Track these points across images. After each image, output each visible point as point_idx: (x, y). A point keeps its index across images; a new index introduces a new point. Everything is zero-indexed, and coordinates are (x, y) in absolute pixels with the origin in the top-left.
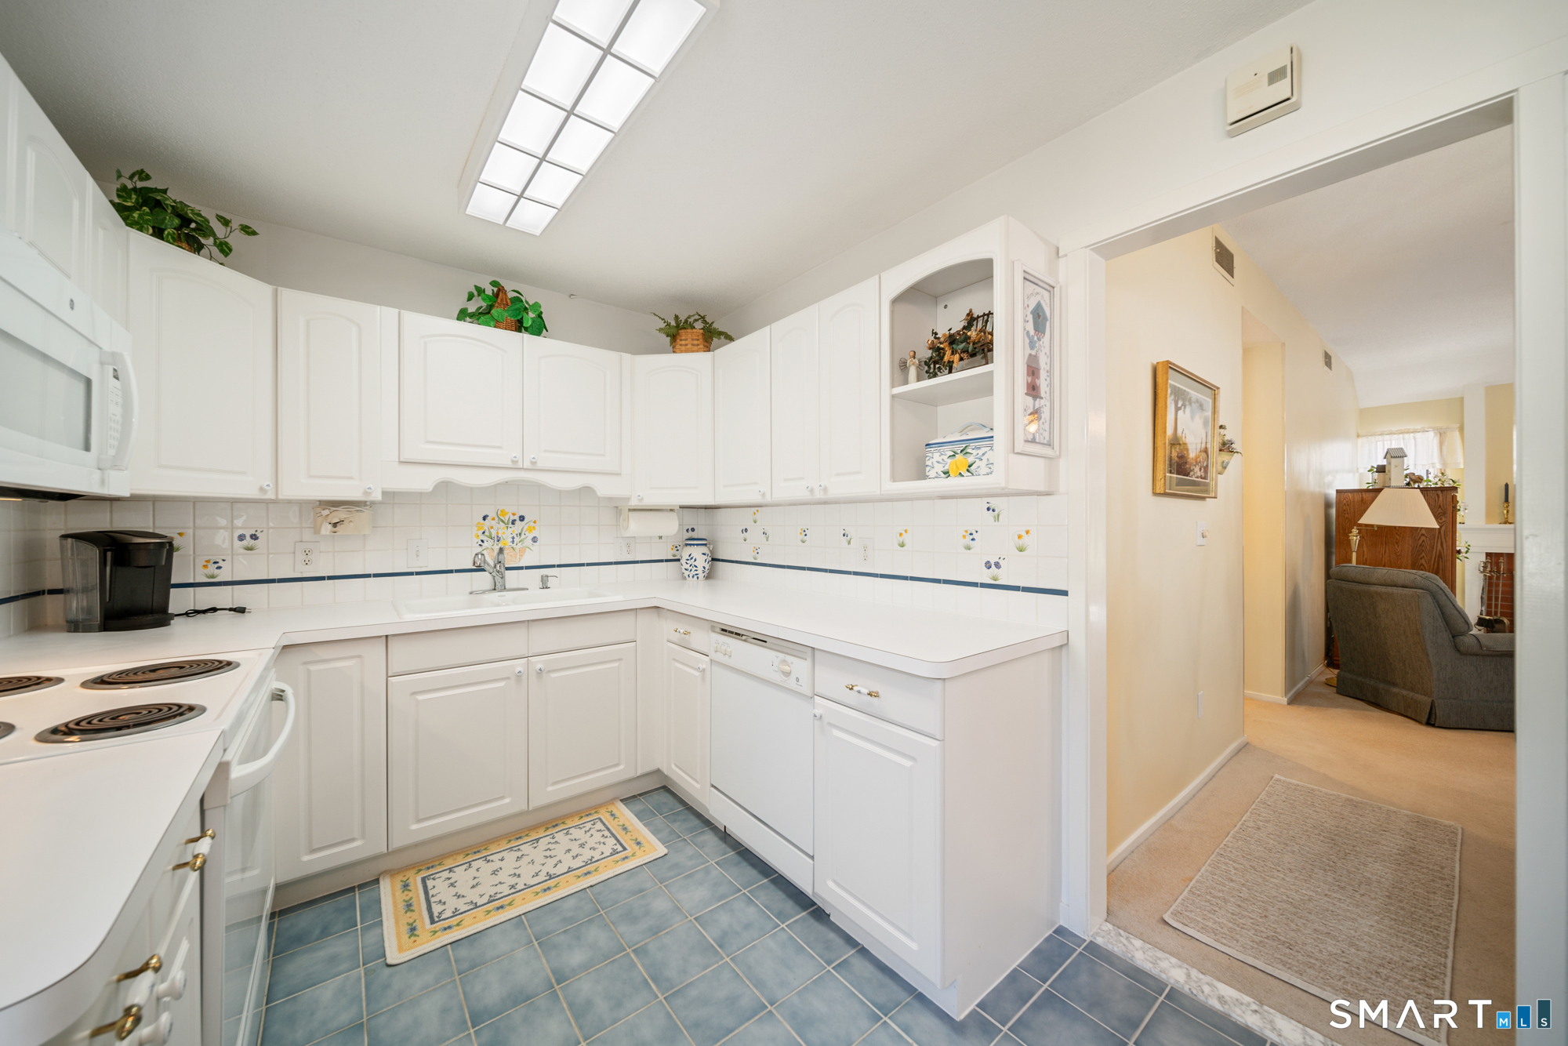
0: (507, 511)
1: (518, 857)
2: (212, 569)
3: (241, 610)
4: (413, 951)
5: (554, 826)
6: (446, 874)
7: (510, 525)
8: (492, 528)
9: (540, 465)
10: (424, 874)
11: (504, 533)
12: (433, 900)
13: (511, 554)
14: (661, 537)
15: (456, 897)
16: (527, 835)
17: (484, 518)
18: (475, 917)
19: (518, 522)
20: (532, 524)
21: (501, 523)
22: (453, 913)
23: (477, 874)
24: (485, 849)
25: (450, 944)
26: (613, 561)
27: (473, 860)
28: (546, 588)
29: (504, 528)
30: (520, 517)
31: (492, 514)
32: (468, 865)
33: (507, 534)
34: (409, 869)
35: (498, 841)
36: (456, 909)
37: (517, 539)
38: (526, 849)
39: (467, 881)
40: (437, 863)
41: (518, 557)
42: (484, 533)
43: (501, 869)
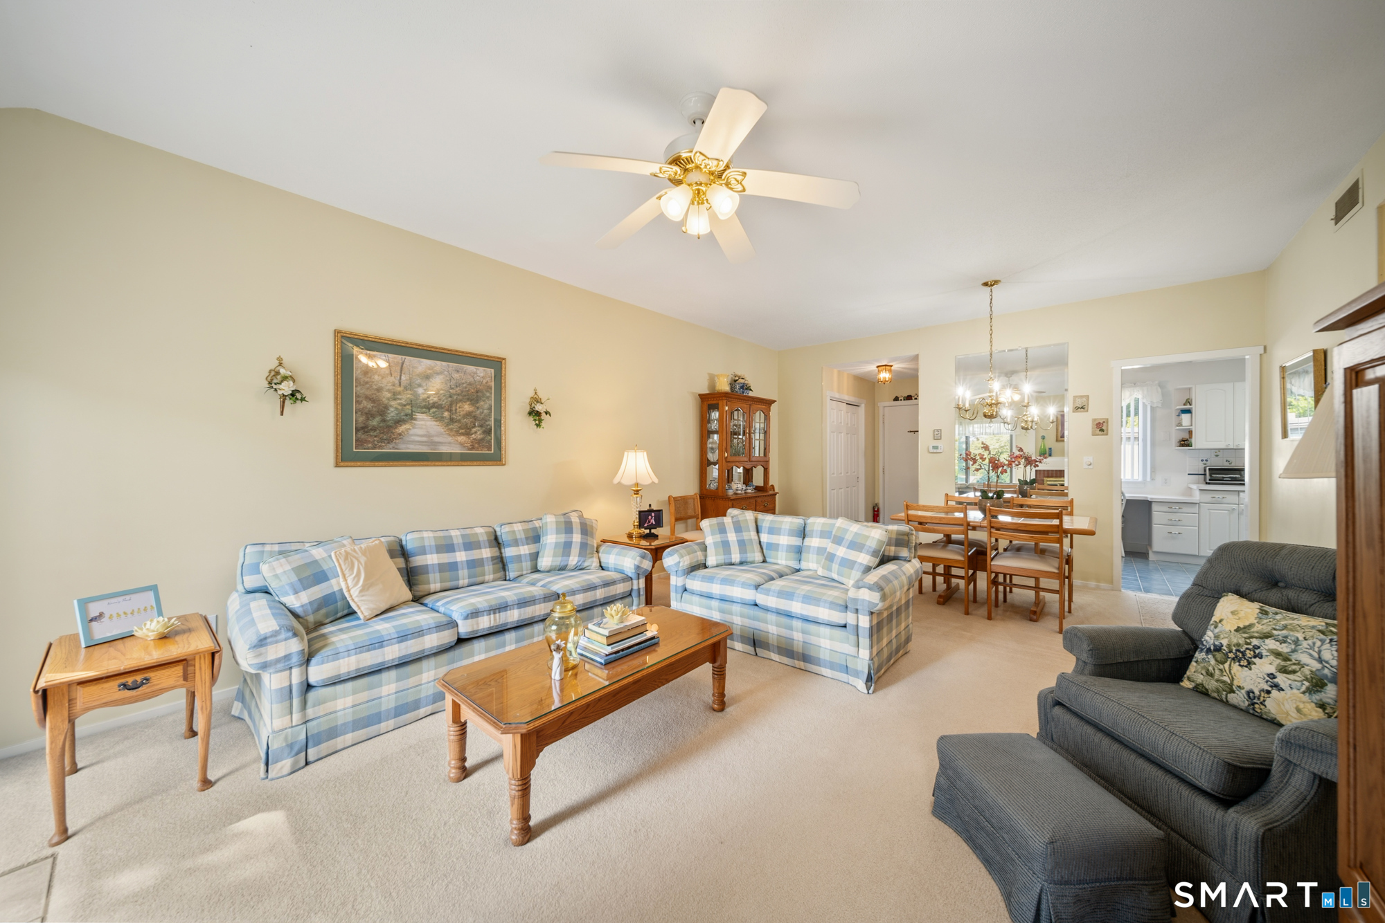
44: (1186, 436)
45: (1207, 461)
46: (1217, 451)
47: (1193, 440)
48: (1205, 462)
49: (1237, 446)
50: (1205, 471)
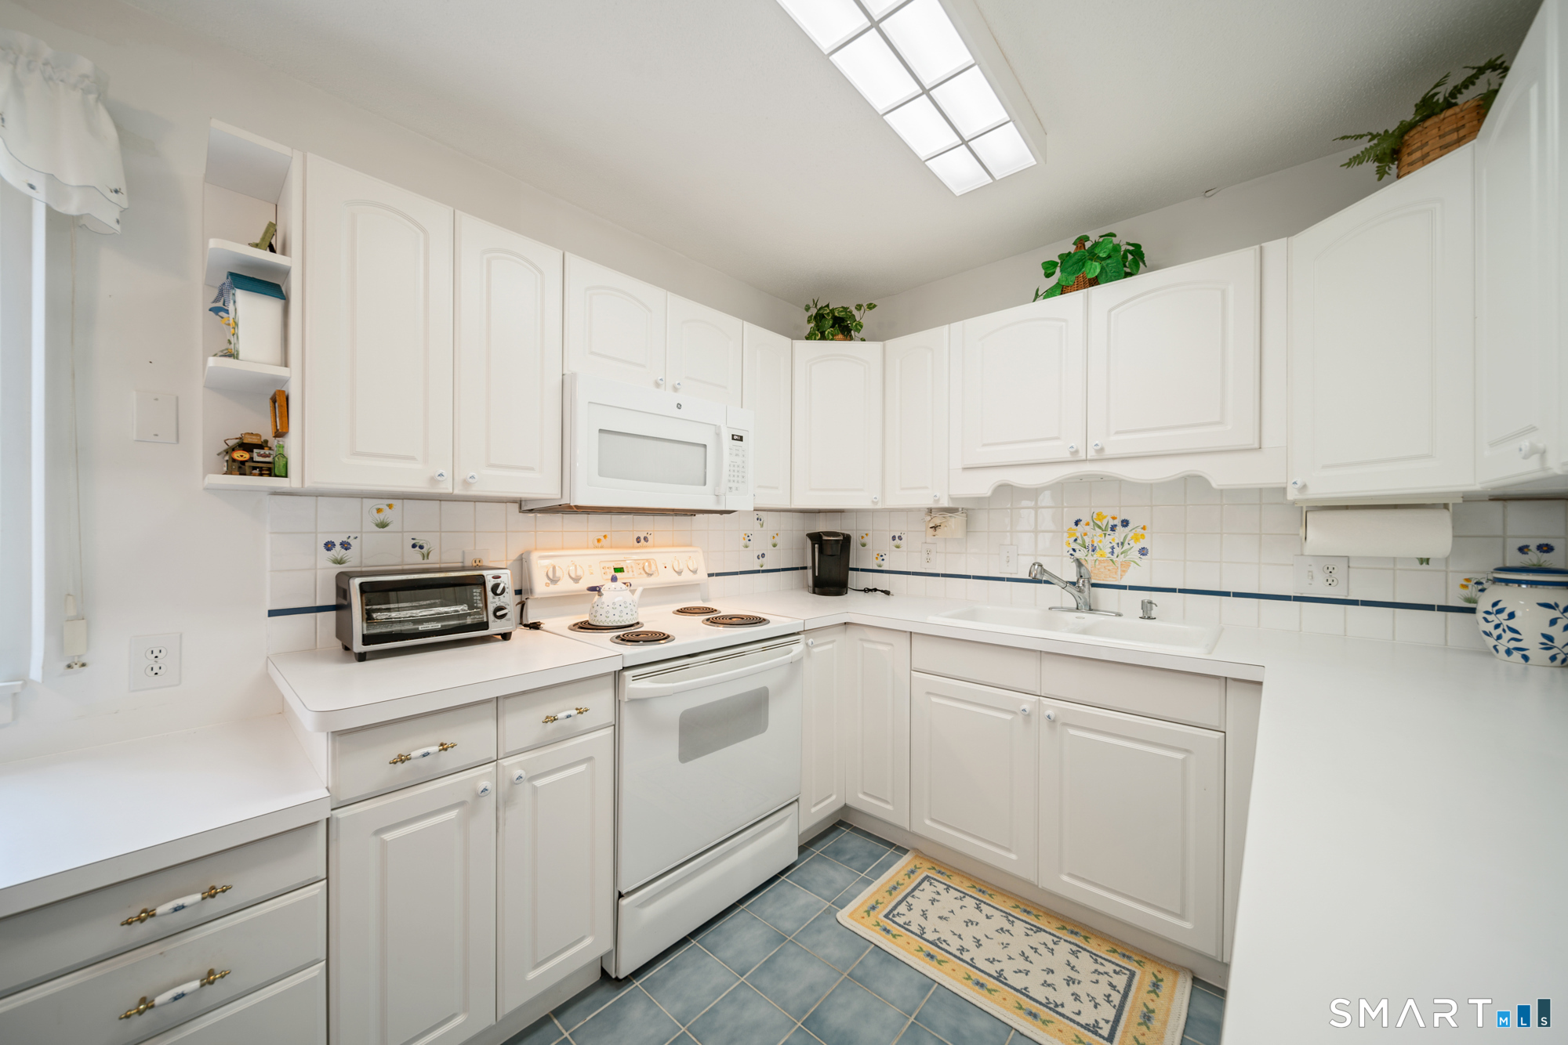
0: (1105, 514)
1: (1002, 929)
2: (879, 561)
3: (887, 593)
4: (854, 923)
5: (1072, 932)
6: (941, 888)
7: (1109, 532)
8: (1086, 534)
9: (1109, 452)
10: (932, 874)
11: (1100, 541)
12: (909, 899)
13: (1110, 568)
14: (1425, 561)
15: (922, 913)
16: (1037, 916)
17: (1077, 523)
18: (909, 943)
19: (1119, 528)
20: (1139, 530)
21: (1097, 529)
22: (905, 924)
23: (957, 910)
24: (990, 895)
25: (875, 945)
26: (1292, 594)
27: (971, 896)
28: (1149, 618)
29: (1100, 536)
30: (1123, 521)
31: (1085, 518)
32: (962, 895)
33: (1104, 543)
34: (929, 861)
35: (1008, 897)
36: (910, 922)
37: (1117, 550)
38: (1019, 928)
39: (944, 908)
40: (948, 873)
41: (1119, 572)
42: (1076, 540)
43: (977, 924)
44: (260, 426)
45: (346, 546)
46: (383, 504)
47: (292, 445)
48: (338, 551)
49: (466, 483)
50: (343, 592)
